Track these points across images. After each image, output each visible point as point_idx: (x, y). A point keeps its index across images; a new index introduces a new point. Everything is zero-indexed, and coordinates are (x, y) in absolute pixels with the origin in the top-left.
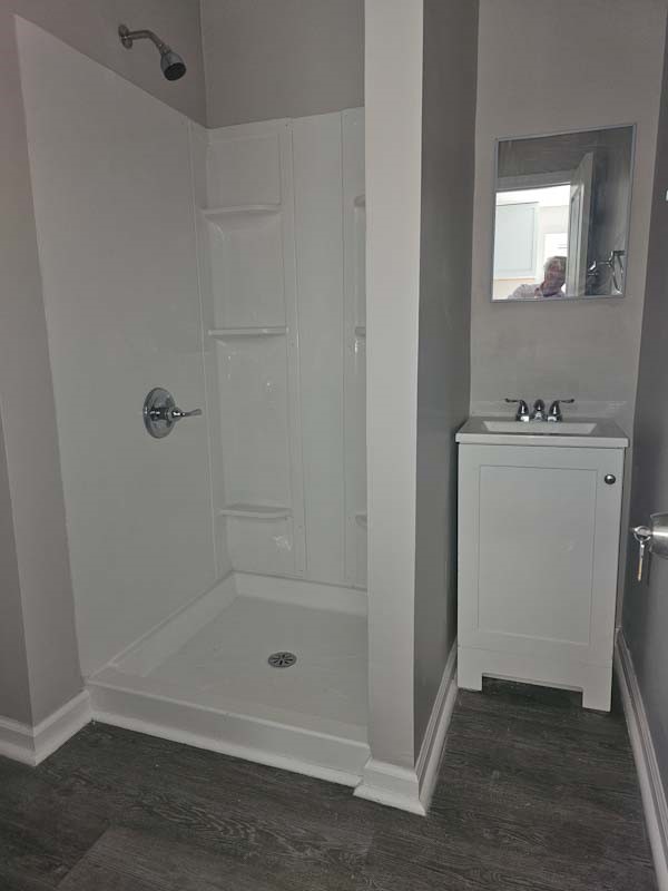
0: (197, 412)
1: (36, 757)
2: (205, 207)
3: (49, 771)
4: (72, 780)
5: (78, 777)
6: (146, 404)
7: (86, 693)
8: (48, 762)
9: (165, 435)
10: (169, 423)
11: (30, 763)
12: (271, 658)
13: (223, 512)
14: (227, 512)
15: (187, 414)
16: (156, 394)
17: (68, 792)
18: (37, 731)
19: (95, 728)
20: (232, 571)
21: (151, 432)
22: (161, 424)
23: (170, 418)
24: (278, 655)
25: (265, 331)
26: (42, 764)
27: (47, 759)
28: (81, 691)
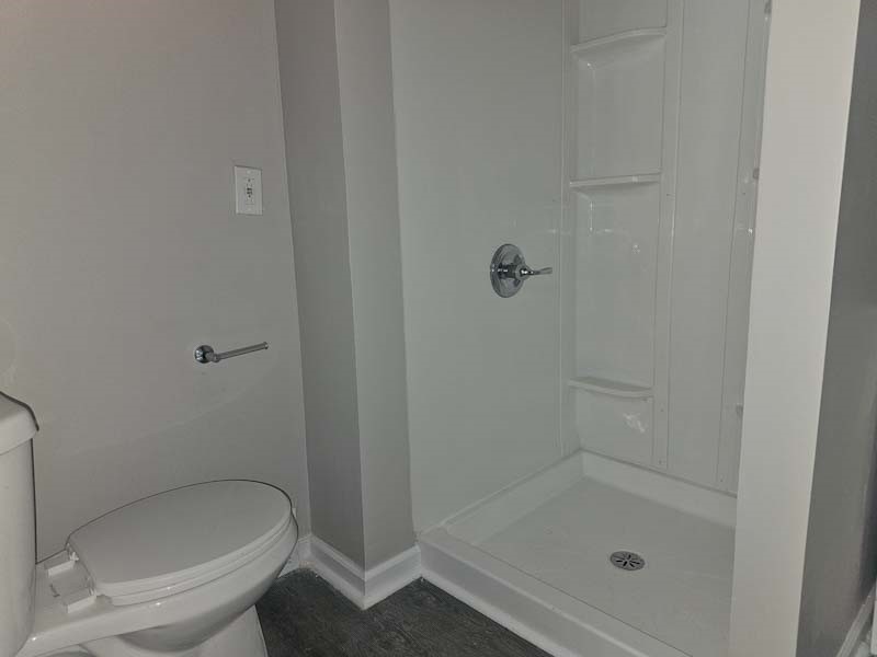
0: (548, 271)
1: (367, 601)
2: (576, 42)
3: (375, 619)
4: (394, 634)
5: (399, 632)
6: (494, 260)
7: (417, 549)
8: (376, 608)
9: (513, 294)
10: (517, 283)
11: (359, 605)
12: (614, 555)
13: (572, 383)
14: (577, 384)
15: (538, 273)
16: (505, 251)
17: (388, 645)
18: (369, 575)
19: (421, 585)
20: (580, 449)
21: (498, 291)
22: (508, 283)
23: (518, 276)
24: (624, 554)
25: (635, 179)
26: (370, 608)
27: (375, 606)
28: (413, 545)
